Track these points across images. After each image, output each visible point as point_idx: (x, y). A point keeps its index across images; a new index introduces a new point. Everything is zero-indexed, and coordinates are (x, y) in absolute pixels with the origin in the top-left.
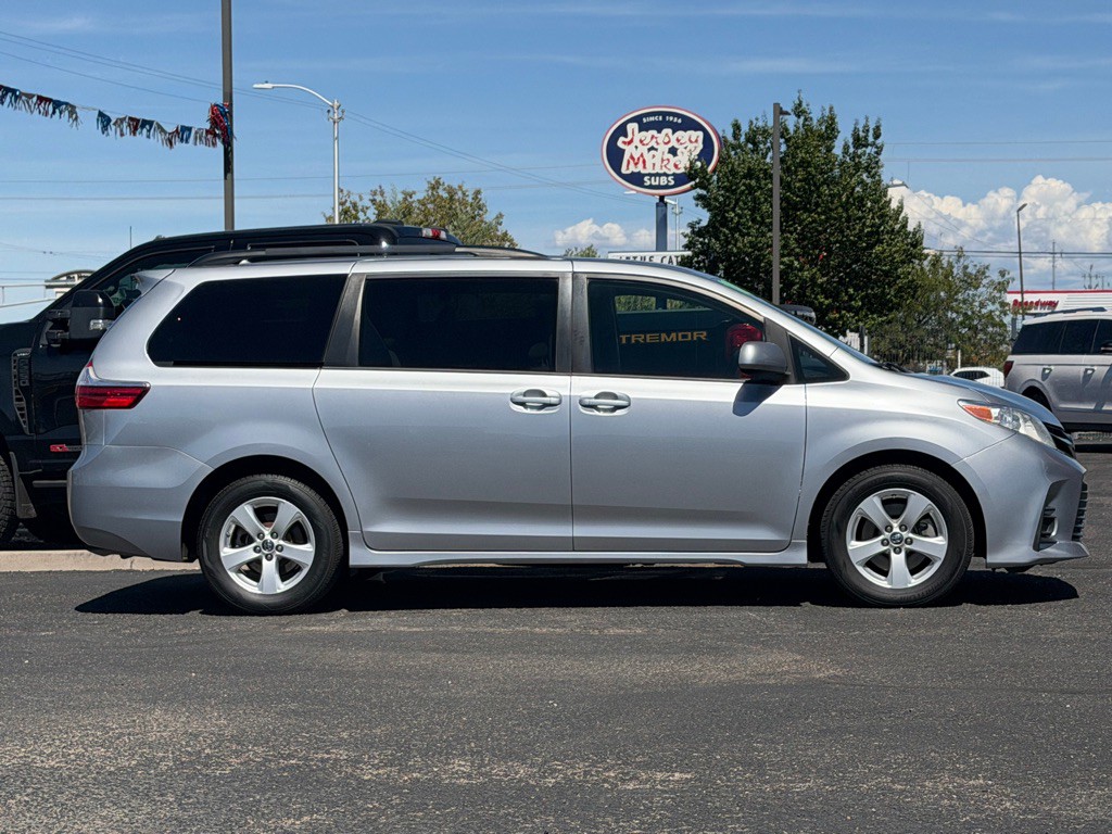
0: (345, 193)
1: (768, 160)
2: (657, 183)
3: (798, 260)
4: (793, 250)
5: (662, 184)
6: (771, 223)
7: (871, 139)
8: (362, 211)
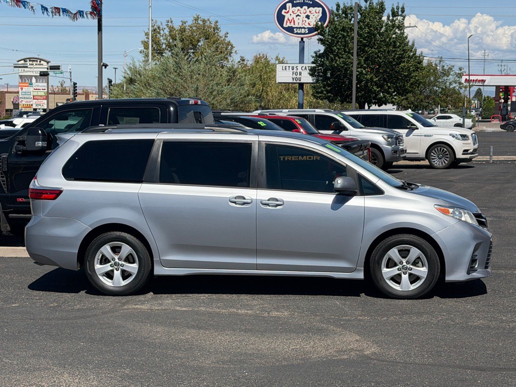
0: (154, 21)
1: (352, 22)
2: (300, 32)
3: (365, 69)
4: (362, 65)
5: (302, 32)
6: (353, 53)
7: (400, 13)
8: (162, 30)
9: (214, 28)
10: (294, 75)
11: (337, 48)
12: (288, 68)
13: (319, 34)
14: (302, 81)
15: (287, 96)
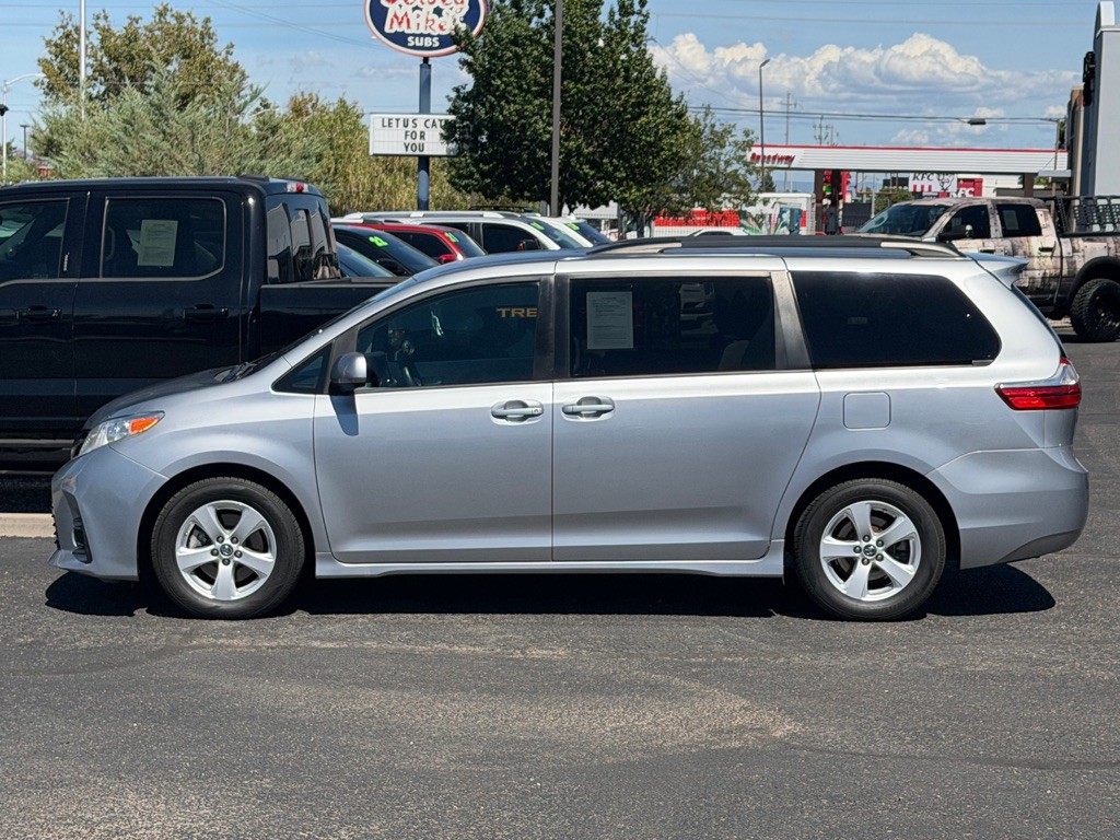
0: (66, 15)
2: (421, 44)
5: (426, 45)
7: (637, 7)
8: (85, 35)
9: (202, 33)
10: (409, 137)
11: (503, 82)
12: (394, 122)
13: (461, 51)
14: (426, 152)
15: (388, 183)
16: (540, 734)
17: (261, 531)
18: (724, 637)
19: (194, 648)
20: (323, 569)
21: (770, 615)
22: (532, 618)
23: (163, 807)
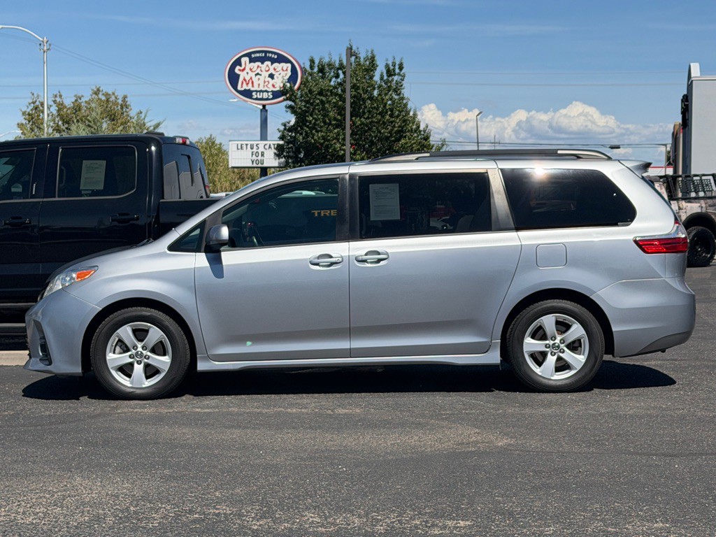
0: (35, 95)
2: (261, 97)
5: (264, 97)
7: (397, 71)
9: (121, 105)
10: (254, 156)
11: (314, 119)
12: (245, 146)
13: (287, 99)
14: (265, 165)
16: (345, 447)
17: (161, 342)
18: (463, 401)
19: (119, 413)
20: (202, 366)
21: (493, 391)
22: (338, 395)
23: (99, 484)
